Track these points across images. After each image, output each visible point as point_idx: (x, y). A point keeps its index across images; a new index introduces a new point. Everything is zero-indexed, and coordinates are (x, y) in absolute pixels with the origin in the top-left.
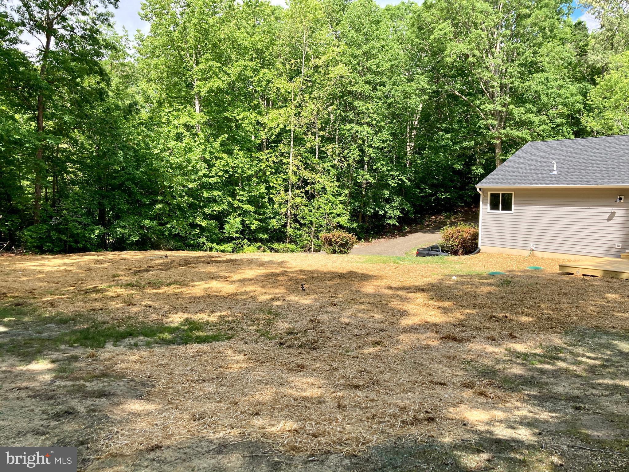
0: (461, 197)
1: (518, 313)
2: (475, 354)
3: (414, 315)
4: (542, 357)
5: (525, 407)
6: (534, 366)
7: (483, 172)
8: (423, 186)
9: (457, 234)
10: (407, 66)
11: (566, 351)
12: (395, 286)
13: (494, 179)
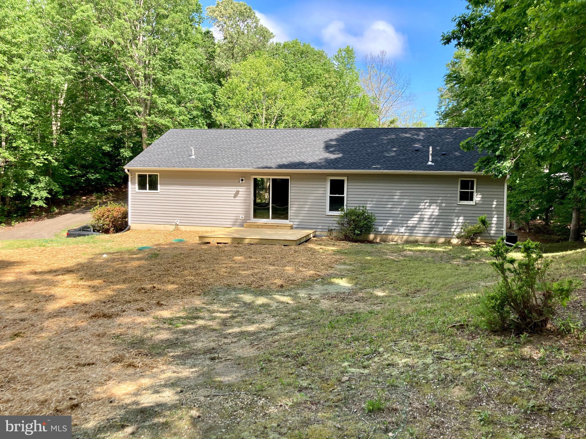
0: (111, 178)
1: (165, 282)
2: (124, 327)
3: (61, 298)
4: (185, 319)
5: (169, 369)
6: (178, 329)
7: (131, 154)
8: (71, 167)
9: (107, 213)
10: (48, 41)
11: (204, 310)
12: (40, 270)
13: (141, 161)
